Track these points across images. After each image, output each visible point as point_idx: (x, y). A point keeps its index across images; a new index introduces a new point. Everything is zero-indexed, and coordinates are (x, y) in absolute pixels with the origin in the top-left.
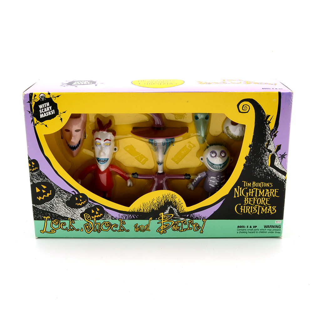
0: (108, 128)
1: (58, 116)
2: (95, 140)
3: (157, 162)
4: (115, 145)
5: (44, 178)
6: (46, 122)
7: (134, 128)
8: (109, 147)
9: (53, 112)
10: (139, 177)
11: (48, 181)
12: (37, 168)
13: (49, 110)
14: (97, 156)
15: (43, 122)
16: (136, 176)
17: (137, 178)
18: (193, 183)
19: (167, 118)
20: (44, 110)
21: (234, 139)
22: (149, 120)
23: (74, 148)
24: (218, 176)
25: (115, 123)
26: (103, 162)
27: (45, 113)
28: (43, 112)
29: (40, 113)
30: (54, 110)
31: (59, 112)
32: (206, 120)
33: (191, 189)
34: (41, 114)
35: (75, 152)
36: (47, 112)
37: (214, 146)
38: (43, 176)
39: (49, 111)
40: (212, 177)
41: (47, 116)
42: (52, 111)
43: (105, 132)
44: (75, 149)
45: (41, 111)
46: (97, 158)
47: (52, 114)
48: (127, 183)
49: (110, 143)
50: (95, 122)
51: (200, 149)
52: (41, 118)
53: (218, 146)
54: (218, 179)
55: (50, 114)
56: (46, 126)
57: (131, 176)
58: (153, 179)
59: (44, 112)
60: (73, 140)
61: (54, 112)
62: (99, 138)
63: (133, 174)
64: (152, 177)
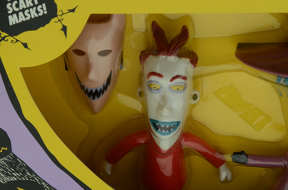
0: (180, 47)
1: (55, 19)
2: (148, 78)
4: (195, 87)
5: (24, 173)
6: (25, 36)
7: (240, 46)
8: (182, 94)
9: (42, 9)
10: (250, 161)
11: (33, 178)
12: (6, 149)
13: (32, 5)
14: (152, 115)
15: (16, 35)
16: (242, 159)
17: (245, 164)
20: (17, 6)
22: (282, 26)
23: (96, 94)
25: (194, 34)
26: (167, 131)
27: (21, 14)
28: (17, 10)
29: (10, 12)
30: (44, 5)
31: (58, 10)
34: (12, 14)
35: (97, 102)
36: (27, 11)
38: (21, 167)
39: (32, 7)
41: (27, 21)
42: (40, 6)
43: (172, 58)
44: (98, 97)
45: (11, 6)
46: (151, 119)
47: (40, 14)
48: (218, 174)
49: (185, 84)
50: (146, 31)
52: (11, 24)
55: (34, 14)
56: (25, 45)
57: (228, 158)
58: (285, 166)
59: (20, 11)
60: (92, 76)
61: (45, 9)
62: (158, 71)
63: (236, 155)
64: (281, 164)
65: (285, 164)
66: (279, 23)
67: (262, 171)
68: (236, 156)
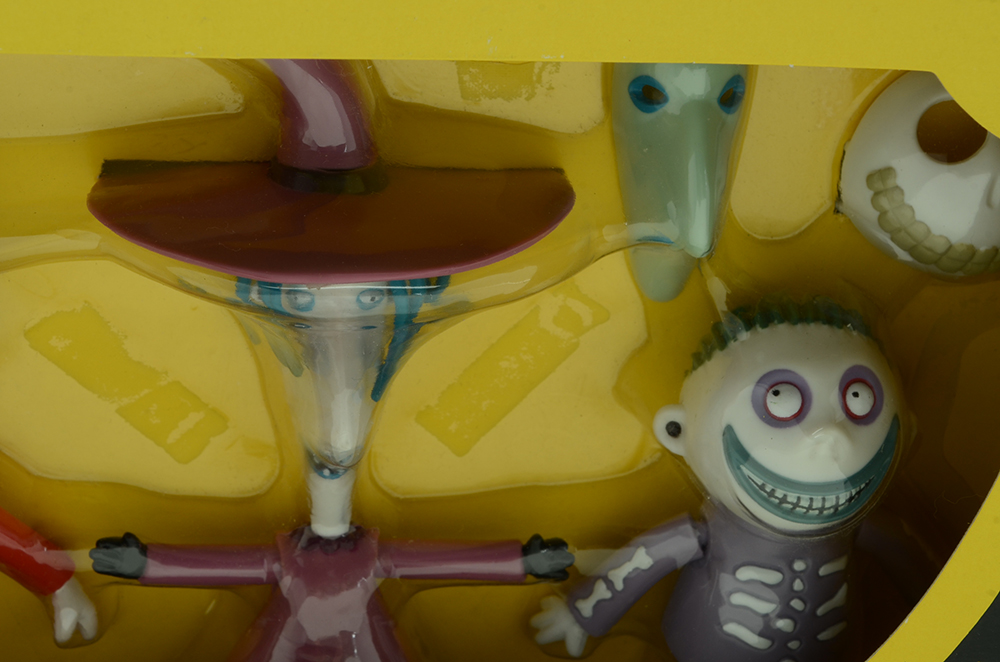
3: (310, 456)
10: (155, 569)
17: (136, 577)
18: (586, 607)
19: (394, 89)
21: (933, 268)
22: (248, 105)
24: (799, 566)
32: (724, 114)
33: (561, 643)
37: (782, 329)
40: (746, 574)
48: (50, 616)
51: (648, 342)
53: (813, 326)
54: (798, 585)
58: (273, 582)
63: (107, 548)
64: (260, 572)
65: (270, 574)
66: (240, 95)
67: (206, 601)
68: (105, 551)
